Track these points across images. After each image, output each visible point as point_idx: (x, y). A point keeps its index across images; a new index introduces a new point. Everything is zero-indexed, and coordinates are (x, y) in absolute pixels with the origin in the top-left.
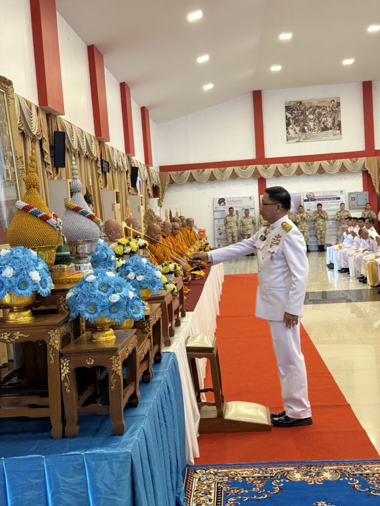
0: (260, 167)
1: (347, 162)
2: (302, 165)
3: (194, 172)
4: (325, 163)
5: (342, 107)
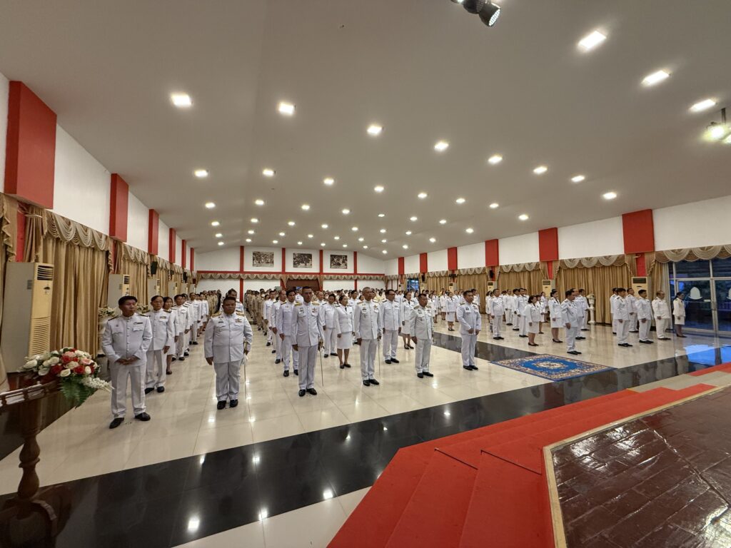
0: (241, 275)
1: (275, 275)
2: (258, 275)
3: (213, 274)
4: (267, 275)
5: (275, 256)
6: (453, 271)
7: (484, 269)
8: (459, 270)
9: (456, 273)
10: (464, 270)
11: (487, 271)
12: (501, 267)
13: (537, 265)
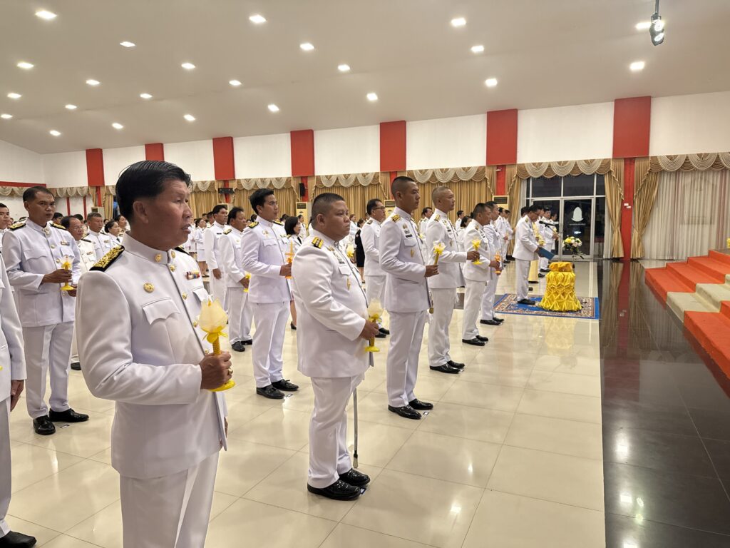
6: (226, 182)
7: (288, 181)
8: (239, 181)
9: (233, 185)
10: (248, 181)
11: (294, 184)
12: (318, 178)
13: (376, 177)
